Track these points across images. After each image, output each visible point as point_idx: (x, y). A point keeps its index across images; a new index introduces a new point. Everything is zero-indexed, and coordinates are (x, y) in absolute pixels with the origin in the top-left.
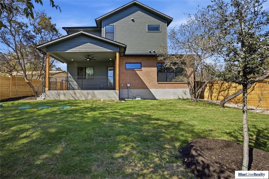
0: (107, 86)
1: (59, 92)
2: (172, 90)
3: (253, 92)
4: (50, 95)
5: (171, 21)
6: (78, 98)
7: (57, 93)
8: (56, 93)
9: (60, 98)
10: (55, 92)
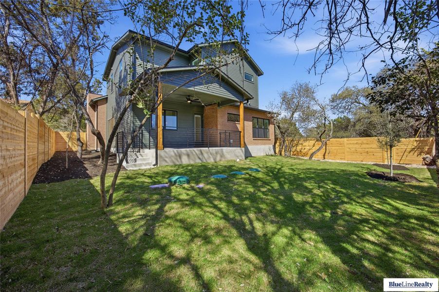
0: (193, 140)
1: (179, 152)
2: (263, 147)
3: (314, 148)
4: (166, 157)
5: (262, 74)
6: (206, 160)
7: (177, 154)
8: (175, 154)
9: (182, 162)
10: (173, 151)
